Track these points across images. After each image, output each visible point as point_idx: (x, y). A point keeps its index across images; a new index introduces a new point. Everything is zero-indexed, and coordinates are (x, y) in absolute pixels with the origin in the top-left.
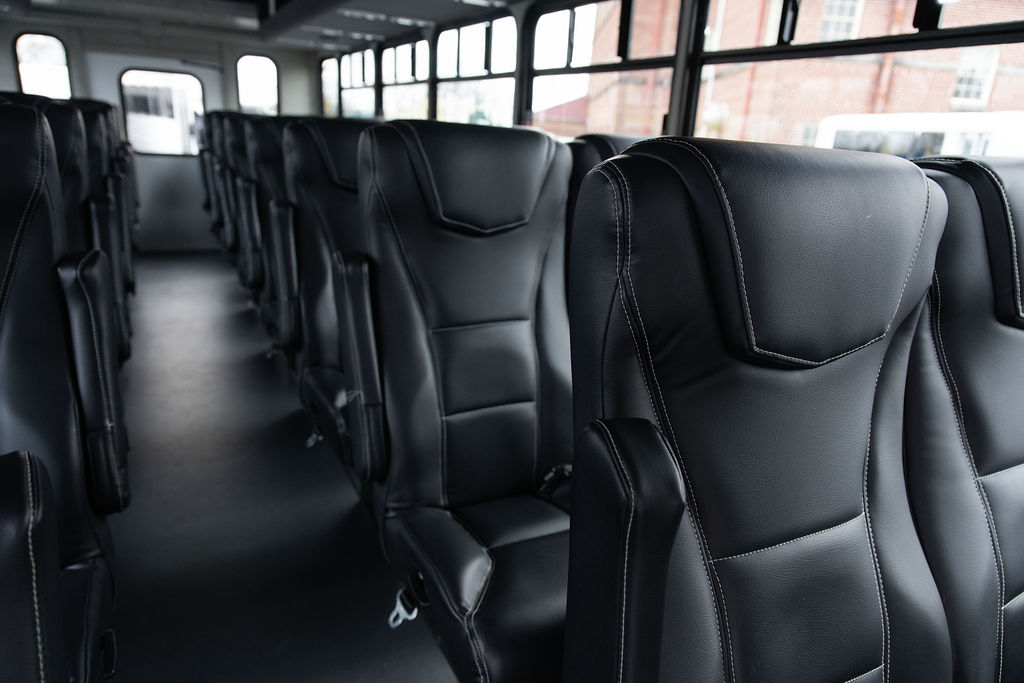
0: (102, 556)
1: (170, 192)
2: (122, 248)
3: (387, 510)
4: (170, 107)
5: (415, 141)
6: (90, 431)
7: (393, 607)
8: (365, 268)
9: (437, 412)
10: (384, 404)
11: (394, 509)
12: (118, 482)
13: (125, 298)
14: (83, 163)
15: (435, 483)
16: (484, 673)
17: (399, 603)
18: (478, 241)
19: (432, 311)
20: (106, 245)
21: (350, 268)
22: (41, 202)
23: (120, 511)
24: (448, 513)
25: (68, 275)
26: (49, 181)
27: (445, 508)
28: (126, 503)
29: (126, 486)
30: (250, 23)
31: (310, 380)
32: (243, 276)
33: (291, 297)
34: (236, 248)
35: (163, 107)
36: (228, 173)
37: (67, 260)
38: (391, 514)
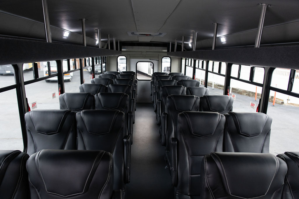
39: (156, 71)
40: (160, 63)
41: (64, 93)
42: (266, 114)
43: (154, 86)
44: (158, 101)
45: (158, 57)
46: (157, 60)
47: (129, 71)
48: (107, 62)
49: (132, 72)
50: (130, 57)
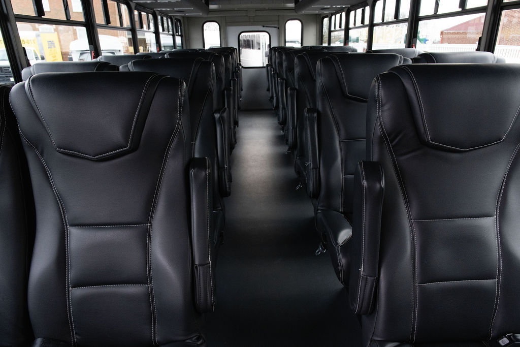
0: (221, 210)
1: (254, 84)
2: (234, 108)
3: (318, 210)
4: (259, 44)
5: (338, 64)
6: (220, 168)
7: (318, 247)
8: (316, 114)
9: (341, 173)
10: (319, 168)
11: (320, 210)
12: (227, 186)
13: (235, 127)
14: (223, 76)
15: (338, 202)
16: (341, 265)
17: (320, 247)
18: (363, 104)
19: (343, 132)
20: (229, 106)
21: (310, 114)
22: (211, 92)
23: (227, 196)
24: (343, 215)
25: (217, 116)
26: (213, 85)
27: (342, 213)
28: (230, 194)
29: (230, 188)
30: (292, 5)
31: (298, 162)
32: (279, 120)
33: (293, 128)
34: (277, 108)
35: (256, 45)
36: (276, 75)
37: (217, 111)
38: (319, 211)
39: (275, 44)
40: (282, 31)
41: (100, 57)
42: (493, 52)
43: (273, 69)
44: (279, 81)
45: (279, 21)
46: (276, 27)
47: (225, 46)
48: (183, 34)
49: (231, 47)
50: (226, 23)
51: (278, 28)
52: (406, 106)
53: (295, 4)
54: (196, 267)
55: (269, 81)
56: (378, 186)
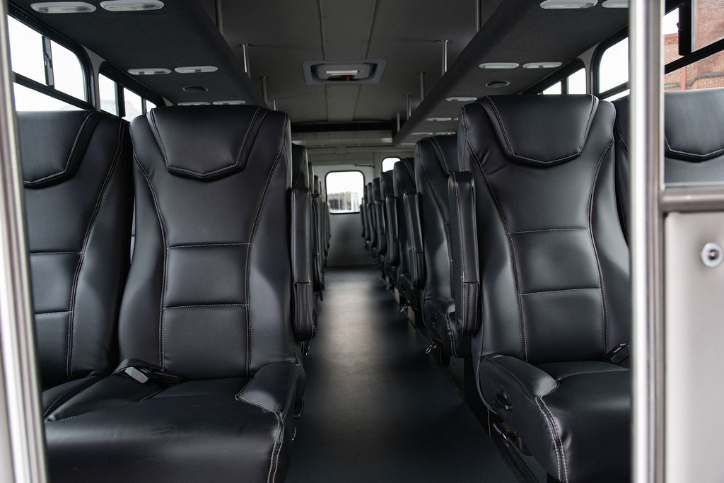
10: (424, 253)
11: (428, 299)
30: (388, 140)
39: (370, 179)
40: (378, 170)
45: (373, 159)
46: (371, 166)
51: (374, 167)
52: (488, 132)
53: (393, 137)
54: (296, 285)
55: (364, 224)
56: (468, 185)
